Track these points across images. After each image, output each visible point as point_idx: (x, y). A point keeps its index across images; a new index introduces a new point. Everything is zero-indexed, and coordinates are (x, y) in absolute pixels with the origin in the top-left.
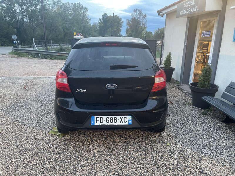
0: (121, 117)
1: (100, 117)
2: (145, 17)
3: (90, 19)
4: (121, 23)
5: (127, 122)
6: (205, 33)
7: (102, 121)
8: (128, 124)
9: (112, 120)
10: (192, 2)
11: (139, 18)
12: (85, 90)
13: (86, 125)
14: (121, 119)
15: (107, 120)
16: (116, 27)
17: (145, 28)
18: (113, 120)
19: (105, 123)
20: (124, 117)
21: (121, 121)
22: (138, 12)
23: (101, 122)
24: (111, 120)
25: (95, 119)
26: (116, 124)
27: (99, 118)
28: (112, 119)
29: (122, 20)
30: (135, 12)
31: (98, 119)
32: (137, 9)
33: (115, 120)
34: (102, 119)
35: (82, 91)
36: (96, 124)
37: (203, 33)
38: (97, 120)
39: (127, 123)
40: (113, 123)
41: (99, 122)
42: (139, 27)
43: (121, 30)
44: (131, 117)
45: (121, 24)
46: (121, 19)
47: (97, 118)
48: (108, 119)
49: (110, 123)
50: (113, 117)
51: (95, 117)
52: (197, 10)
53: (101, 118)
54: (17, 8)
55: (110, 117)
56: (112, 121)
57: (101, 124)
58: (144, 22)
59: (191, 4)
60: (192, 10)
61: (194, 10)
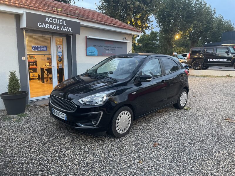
10: (62, 21)
52: (71, 31)
59: (60, 22)
60: (63, 29)
61: (66, 30)
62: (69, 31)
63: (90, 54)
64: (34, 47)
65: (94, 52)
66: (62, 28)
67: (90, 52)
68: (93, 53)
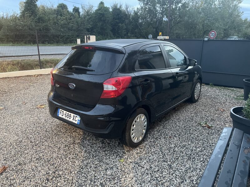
0: (74, 115)
3: (243, 12)
8: (77, 123)
12: (59, 86)
26: (70, 120)
33: (70, 116)
34: (63, 112)
36: (59, 116)
41: (61, 114)
44: (80, 117)
48: (66, 114)
49: (66, 118)
50: (69, 113)
51: (60, 110)
54: (158, 8)
56: (68, 117)
57: (62, 117)
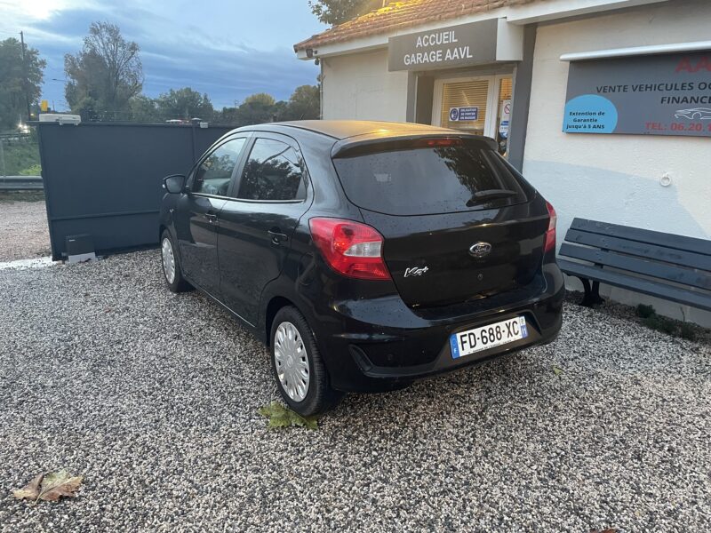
0: (507, 322)
1: (467, 332)
2: (133, 53)
4: (37, 65)
5: (520, 333)
6: (460, 112)
7: (473, 344)
8: (521, 337)
9: (493, 334)
10: (448, 35)
11: (114, 54)
12: (426, 269)
13: (441, 362)
14: (509, 328)
15: (483, 338)
16: (18, 80)
17: (138, 87)
18: (495, 333)
19: (480, 346)
20: (512, 321)
21: (509, 332)
22: (106, 35)
23: (472, 347)
24: (490, 334)
25: (459, 341)
26: (501, 342)
27: (465, 335)
28: (491, 331)
29: (40, 57)
30: (95, 31)
31: (464, 339)
32: (103, 24)
33: (497, 333)
34: (472, 336)
35: (419, 272)
36: (462, 354)
37: (454, 111)
38: (463, 343)
39: (519, 337)
40: (497, 342)
41: (467, 346)
42: (117, 83)
43: (38, 90)
44: (523, 318)
45: (38, 71)
46: (33, 52)
47: (461, 337)
48: (484, 334)
49: (490, 345)
50: (494, 326)
51: (458, 335)
52: (468, 56)
53: (470, 334)
55: (486, 328)
56: (492, 338)
57: (472, 351)
58: (132, 69)
59: (444, 39)
60: (450, 56)
61: (457, 55)
62: (462, 57)
63: (577, 127)
64: (455, 112)
65: (595, 117)
66: (448, 56)
67: (578, 117)
68: (592, 124)
